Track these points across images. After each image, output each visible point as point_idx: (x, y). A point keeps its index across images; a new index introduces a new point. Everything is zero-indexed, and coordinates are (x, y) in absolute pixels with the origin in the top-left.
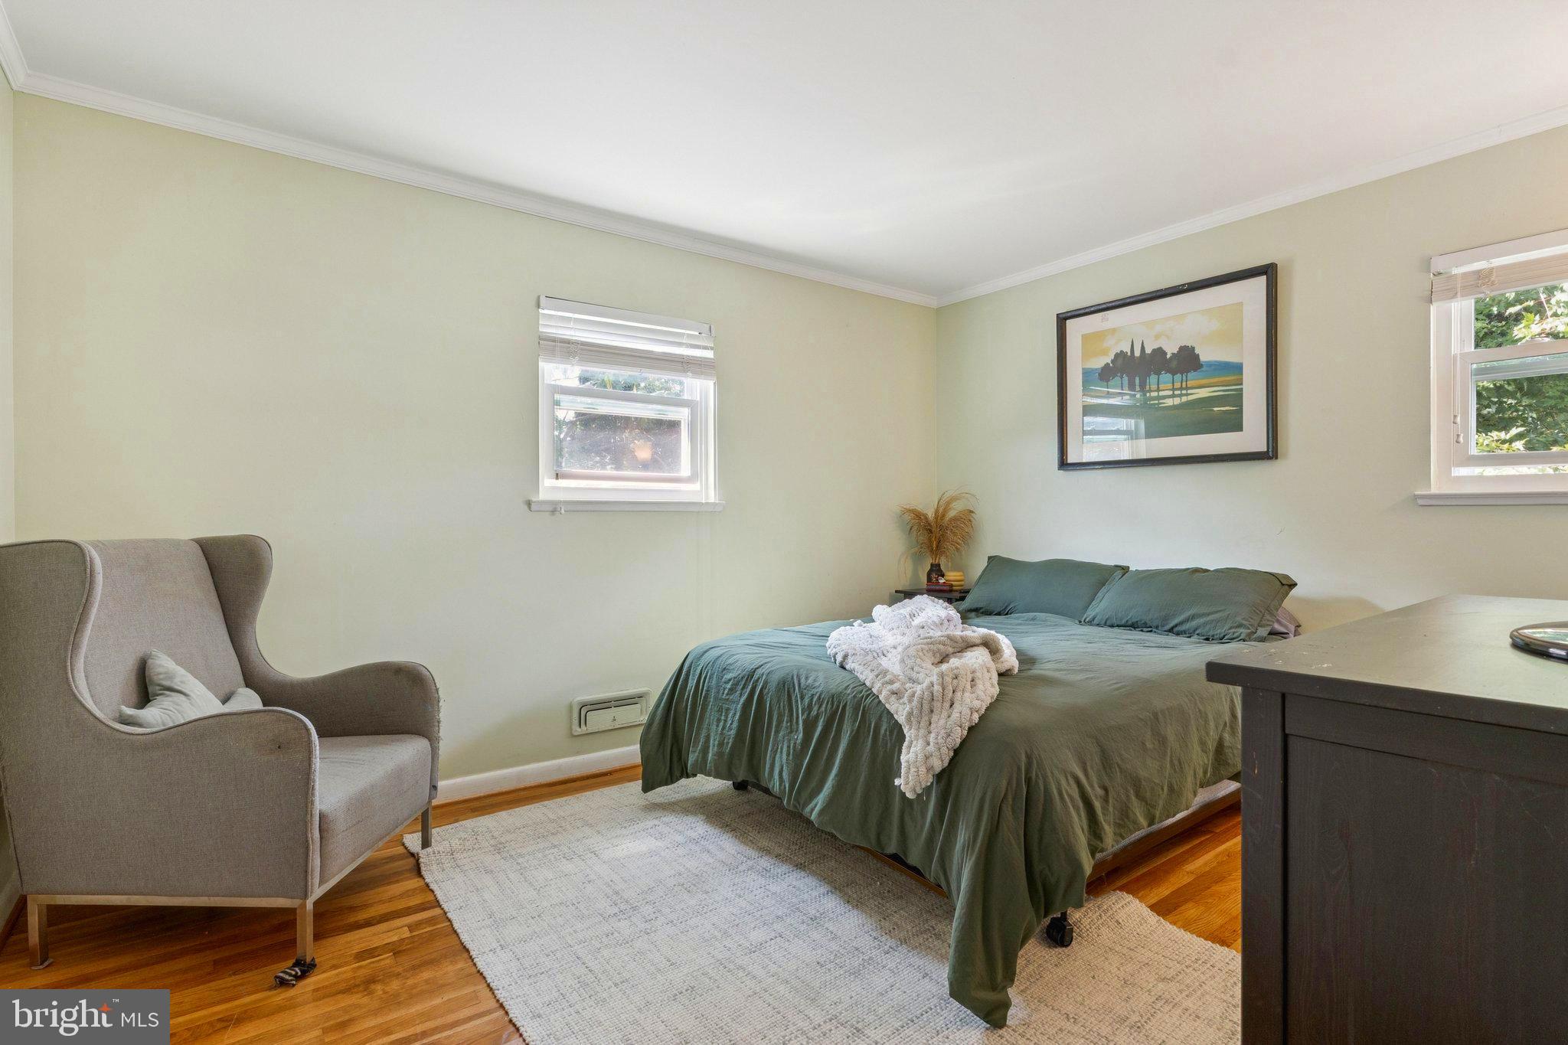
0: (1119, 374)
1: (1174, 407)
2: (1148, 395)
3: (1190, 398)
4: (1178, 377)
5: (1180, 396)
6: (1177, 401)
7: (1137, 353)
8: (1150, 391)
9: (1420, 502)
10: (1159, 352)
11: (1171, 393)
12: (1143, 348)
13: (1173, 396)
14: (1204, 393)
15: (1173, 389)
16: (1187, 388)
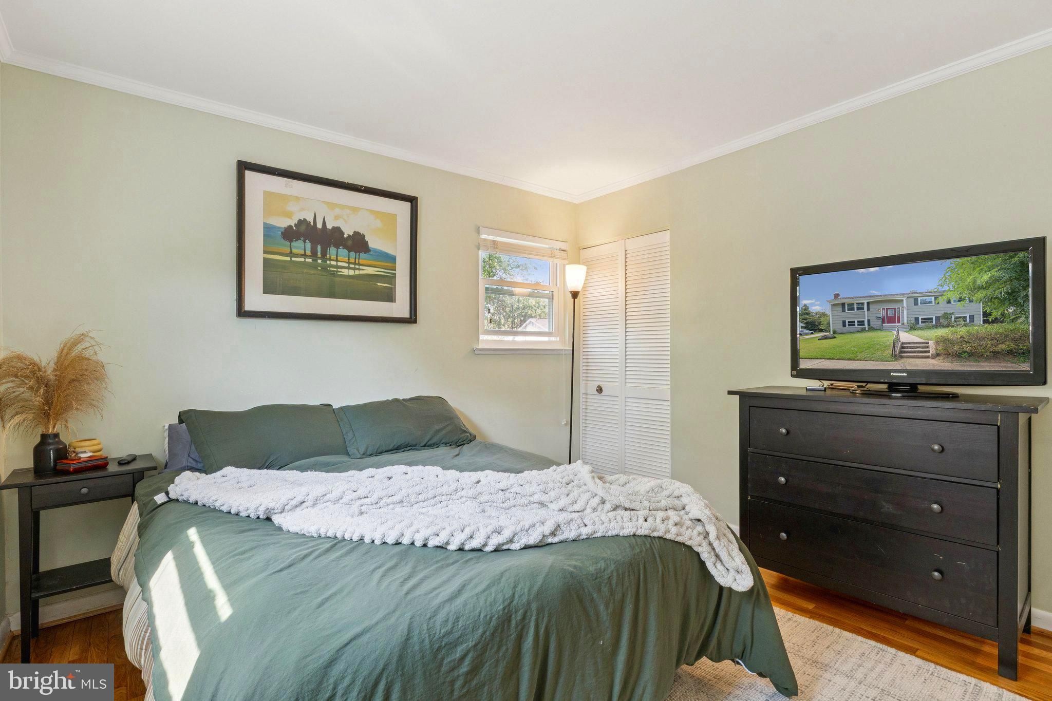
0: (302, 238)
1: (349, 277)
2: (328, 262)
3: (362, 272)
4: (353, 254)
5: (354, 269)
6: (352, 272)
7: (319, 226)
8: (330, 260)
9: (476, 352)
10: (337, 230)
11: (346, 265)
12: (324, 223)
13: (349, 268)
14: (370, 271)
15: (349, 263)
16: (359, 264)
